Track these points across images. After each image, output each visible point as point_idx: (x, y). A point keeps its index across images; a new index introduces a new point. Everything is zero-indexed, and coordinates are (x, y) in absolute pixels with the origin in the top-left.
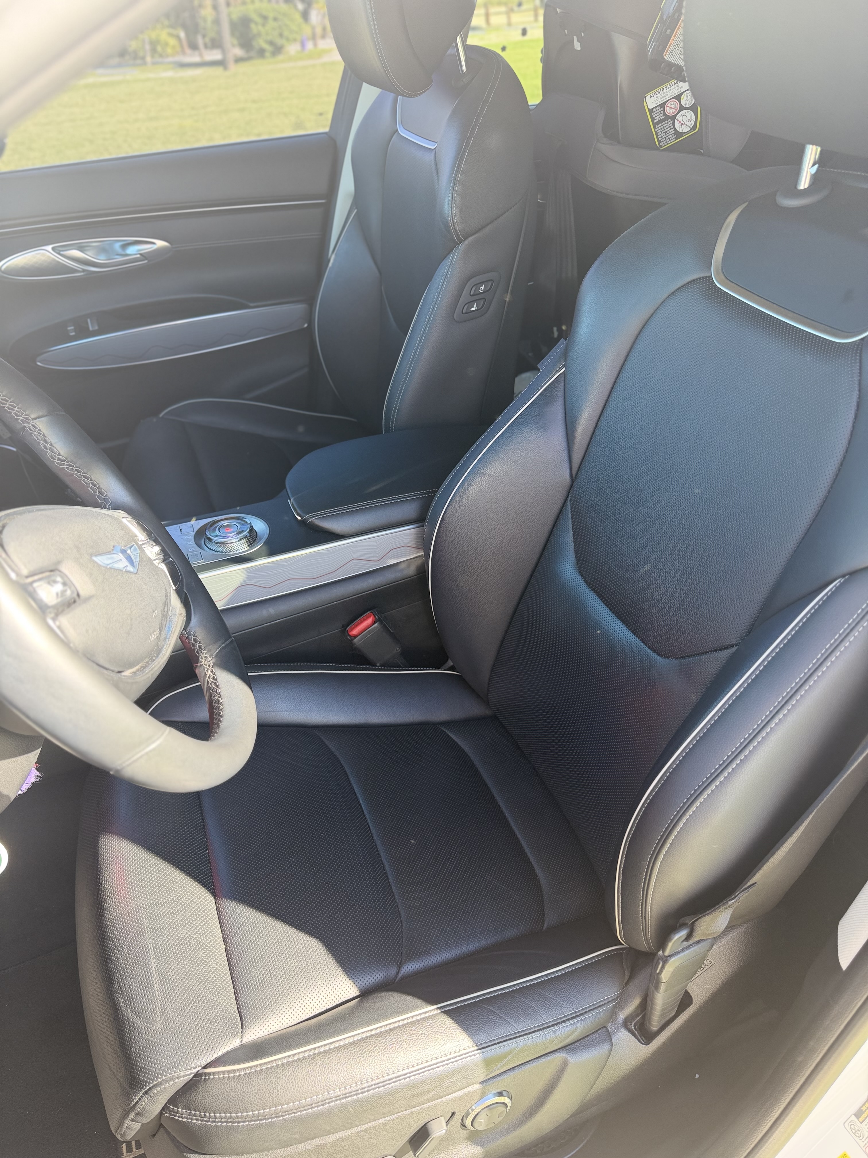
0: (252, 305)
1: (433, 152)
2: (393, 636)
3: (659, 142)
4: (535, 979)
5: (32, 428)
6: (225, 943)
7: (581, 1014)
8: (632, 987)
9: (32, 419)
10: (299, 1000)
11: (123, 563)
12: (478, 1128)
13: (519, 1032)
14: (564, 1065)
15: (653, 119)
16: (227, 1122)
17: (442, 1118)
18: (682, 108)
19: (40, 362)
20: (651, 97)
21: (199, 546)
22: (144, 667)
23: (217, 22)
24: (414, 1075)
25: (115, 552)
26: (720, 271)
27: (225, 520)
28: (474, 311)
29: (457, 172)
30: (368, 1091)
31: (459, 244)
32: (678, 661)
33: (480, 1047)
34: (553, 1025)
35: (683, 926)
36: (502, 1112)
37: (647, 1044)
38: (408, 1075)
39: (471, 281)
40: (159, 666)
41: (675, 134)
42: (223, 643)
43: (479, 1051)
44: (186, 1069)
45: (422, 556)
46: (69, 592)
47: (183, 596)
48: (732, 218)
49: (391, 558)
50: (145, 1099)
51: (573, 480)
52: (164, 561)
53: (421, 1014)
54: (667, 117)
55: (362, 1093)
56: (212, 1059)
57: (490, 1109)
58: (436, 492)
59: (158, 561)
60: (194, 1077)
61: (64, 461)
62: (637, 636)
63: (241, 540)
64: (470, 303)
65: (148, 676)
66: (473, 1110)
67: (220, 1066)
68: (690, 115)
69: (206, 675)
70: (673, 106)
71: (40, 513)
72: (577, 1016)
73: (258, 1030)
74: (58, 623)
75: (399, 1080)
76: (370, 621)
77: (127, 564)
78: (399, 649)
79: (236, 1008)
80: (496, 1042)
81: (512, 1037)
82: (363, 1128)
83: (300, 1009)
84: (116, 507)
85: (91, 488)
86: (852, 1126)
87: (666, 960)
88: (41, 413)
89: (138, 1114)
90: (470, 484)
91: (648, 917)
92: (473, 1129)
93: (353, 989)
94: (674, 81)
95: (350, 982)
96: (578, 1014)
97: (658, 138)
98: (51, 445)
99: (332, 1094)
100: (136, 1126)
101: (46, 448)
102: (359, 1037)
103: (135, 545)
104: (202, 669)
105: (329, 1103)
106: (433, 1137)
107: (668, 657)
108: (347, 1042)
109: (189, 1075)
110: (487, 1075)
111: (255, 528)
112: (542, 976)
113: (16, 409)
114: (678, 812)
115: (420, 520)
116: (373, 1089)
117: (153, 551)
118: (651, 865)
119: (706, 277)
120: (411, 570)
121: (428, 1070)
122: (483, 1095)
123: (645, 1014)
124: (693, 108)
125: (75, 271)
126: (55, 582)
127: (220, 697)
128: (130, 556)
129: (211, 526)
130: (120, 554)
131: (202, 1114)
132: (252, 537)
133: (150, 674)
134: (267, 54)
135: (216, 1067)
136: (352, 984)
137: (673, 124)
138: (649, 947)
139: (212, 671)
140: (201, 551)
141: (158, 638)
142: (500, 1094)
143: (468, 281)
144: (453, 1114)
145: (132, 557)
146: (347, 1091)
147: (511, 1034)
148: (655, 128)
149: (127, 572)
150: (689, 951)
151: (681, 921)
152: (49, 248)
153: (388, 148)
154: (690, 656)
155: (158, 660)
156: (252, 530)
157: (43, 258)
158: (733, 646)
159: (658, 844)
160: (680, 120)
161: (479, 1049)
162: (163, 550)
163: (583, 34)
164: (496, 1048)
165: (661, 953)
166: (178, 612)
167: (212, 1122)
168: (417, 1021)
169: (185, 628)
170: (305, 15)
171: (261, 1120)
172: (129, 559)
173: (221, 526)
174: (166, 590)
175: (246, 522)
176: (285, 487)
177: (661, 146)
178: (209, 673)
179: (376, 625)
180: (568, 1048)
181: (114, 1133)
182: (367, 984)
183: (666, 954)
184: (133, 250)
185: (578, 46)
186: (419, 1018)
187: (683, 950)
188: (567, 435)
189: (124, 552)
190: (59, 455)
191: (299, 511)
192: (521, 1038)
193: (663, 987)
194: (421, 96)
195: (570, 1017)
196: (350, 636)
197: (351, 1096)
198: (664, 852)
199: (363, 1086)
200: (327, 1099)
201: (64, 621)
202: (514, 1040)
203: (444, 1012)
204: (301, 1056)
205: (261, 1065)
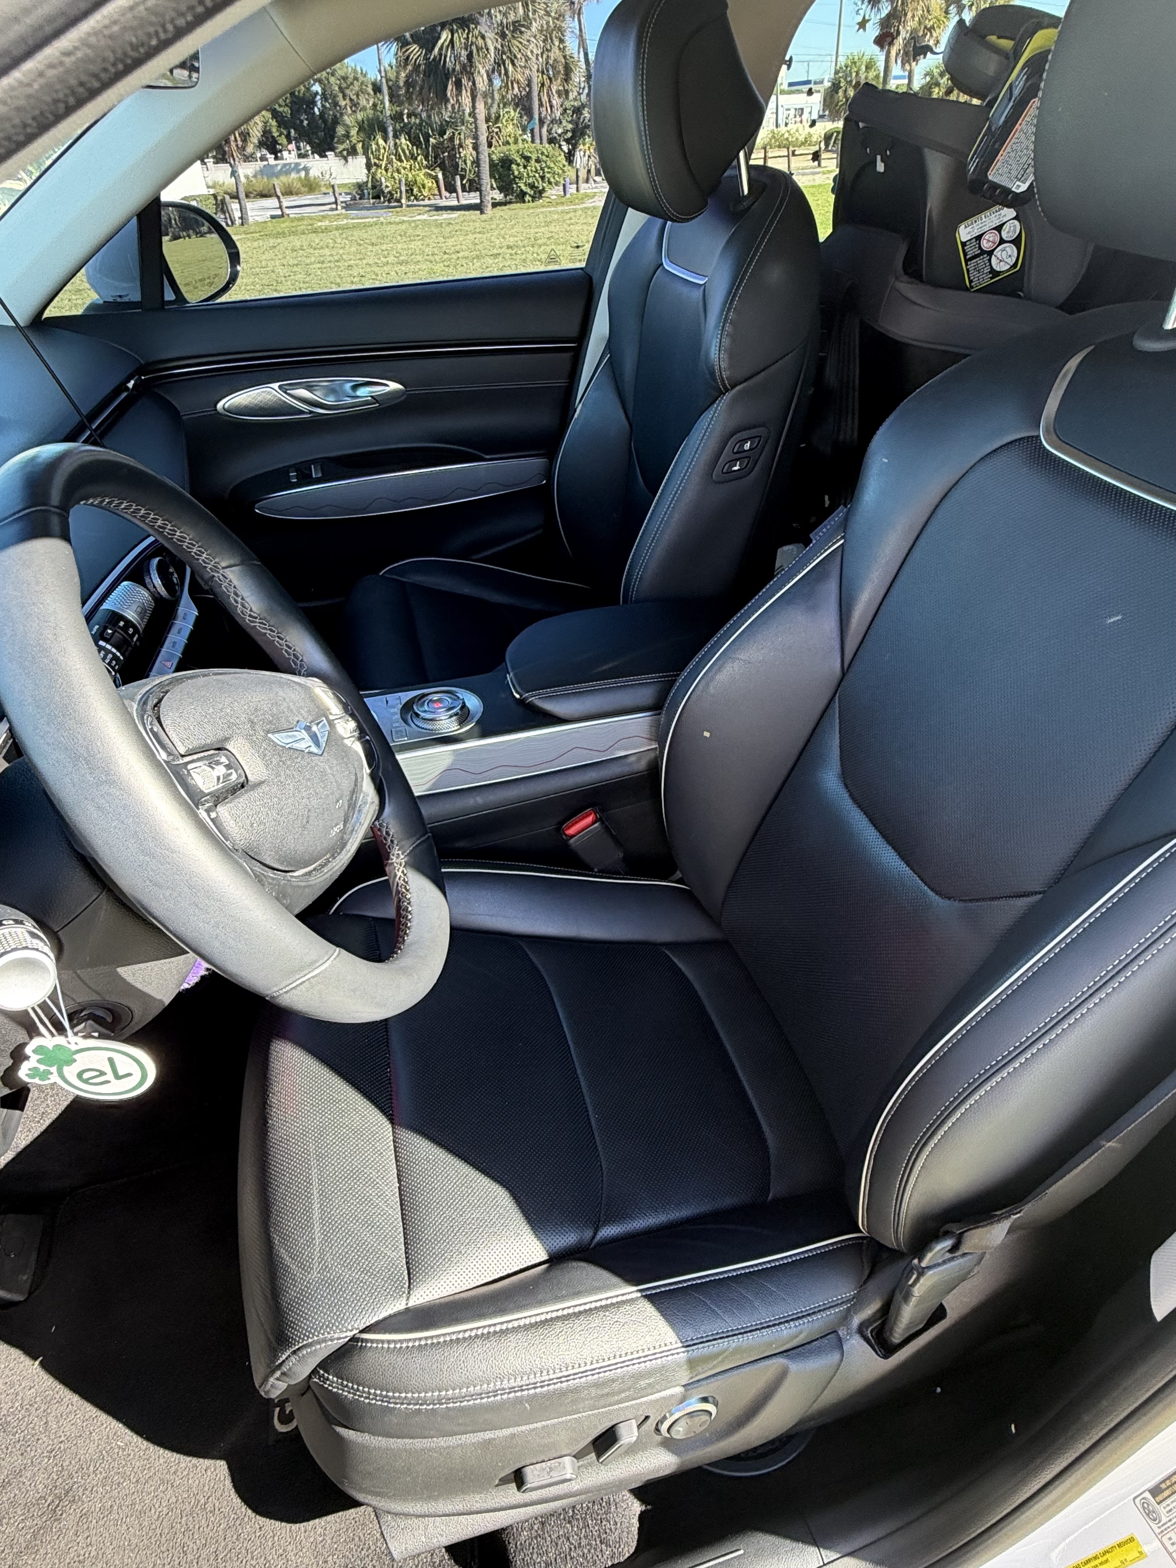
0: (487, 457)
1: (702, 288)
2: (615, 839)
3: (971, 282)
4: (756, 1265)
5: (221, 577)
6: (399, 1181)
7: (809, 1315)
8: (872, 1285)
9: (223, 568)
10: (477, 1259)
11: (306, 743)
12: (675, 1437)
13: (732, 1330)
14: (783, 1375)
15: (965, 254)
16: (382, 1401)
17: (634, 1421)
18: (1002, 241)
19: (258, 509)
20: (966, 227)
21: (406, 722)
22: (322, 866)
23: (477, 162)
24: (605, 1372)
25: (298, 729)
26: (1052, 429)
27: (435, 693)
28: (735, 471)
29: (729, 309)
30: (548, 1385)
31: (724, 394)
32: (962, 904)
33: (685, 1344)
34: (774, 1325)
35: (947, 1234)
36: (705, 1422)
37: (886, 1357)
38: (597, 1371)
39: (735, 437)
40: (340, 864)
41: (990, 272)
42: (418, 839)
43: (684, 1349)
44: (342, 1331)
45: (656, 749)
46: (234, 776)
47: (378, 781)
48: (1073, 364)
49: (619, 749)
50: (293, 1359)
51: (844, 673)
52: (360, 738)
53: (617, 1296)
54: (983, 252)
55: (542, 1387)
56: (372, 1322)
57: (692, 1417)
58: (678, 675)
59: (352, 739)
60: (350, 1340)
61: (256, 618)
62: (912, 869)
63: (451, 717)
64: (733, 462)
65: (325, 877)
66: (671, 1415)
67: (379, 1333)
68: (1011, 250)
69: (396, 875)
70: (991, 239)
71: (215, 677)
72: (803, 1316)
73: (428, 1292)
74: (213, 815)
75: (586, 1376)
76: (590, 819)
77: (311, 743)
78: (621, 855)
79: (404, 1262)
80: (705, 1339)
81: (724, 1335)
82: (539, 1425)
83: (478, 1271)
84: (312, 673)
85: (286, 651)
86: (1145, 1505)
87: (922, 1272)
88: (232, 562)
89: (283, 1374)
90: (719, 670)
91: (903, 1215)
92: (668, 1436)
93: (540, 1252)
94: (997, 207)
95: (538, 1243)
96: (804, 1314)
97: (969, 278)
98: (243, 599)
99: (505, 1384)
100: (282, 1386)
101: (236, 602)
102: (543, 1317)
103: (325, 721)
104: (392, 867)
105: (502, 1394)
106: (621, 1443)
107: (949, 898)
108: (528, 1323)
109: (344, 1338)
110: (691, 1378)
111: (467, 704)
112: (764, 1263)
113: (204, 555)
114: (955, 1099)
115: (656, 707)
116: (554, 1384)
117: (347, 728)
118: (914, 1157)
119: (1033, 437)
120: (642, 765)
121: (622, 1367)
122: (683, 1399)
123: (886, 1319)
124: (1016, 242)
125: (301, 412)
126: (218, 763)
127: (409, 904)
128: (315, 735)
129: (419, 700)
130: (303, 731)
131: (355, 1387)
132: (464, 715)
133: (328, 875)
134: (527, 198)
135: (374, 1333)
136: (540, 1245)
137: (990, 260)
138: (898, 1245)
139: (403, 872)
140: (407, 728)
141: (343, 832)
142: (705, 1400)
143: (732, 436)
144: (647, 1418)
145: (319, 735)
146: (523, 1383)
147: (723, 1332)
148: (967, 265)
149: (310, 753)
150: (952, 1263)
151: (947, 1227)
152: (276, 385)
153: (649, 287)
154: (978, 900)
155: (341, 857)
156: (464, 706)
157: (269, 397)
158: (1036, 893)
159: (925, 1133)
160: (999, 255)
161: (683, 1347)
162: (360, 728)
163: (888, 153)
164: (704, 1347)
165: (916, 1261)
166: (369, 800)
167: (366, 1398)
168: (612, 1304)
169: (377, 818)
170: (570, 157)
171: (421, 1405)
172: (314, 738)
173: (431, 701)
174: (356, 774)
175: (458, 698)
176: (504, 660)
177: (972, 287)
178: (399, 874)
179: (597, 825)
180: (789, 1353)
181: (257, 1386)
182: (558, 1247)
183: (923, 1265)
184: (363, 392)
185: (880, 167)
186: (614, 1300)
187: (944, 1262)
188: (841, 620)
189: (308, 729)
190: (251, 610)
191: (519, 690)
192: (735, 1337)
193: (913, 1301)
194: (694, 221)
195: (795, 1317)
196: (566, 835)
197: (528, 1389)
198: (932, 1144)
199: (543, 1379)
200: (500, 1389)
201: (223, 811)
202: (726, 1340)
203: (646, 1297)
204: (473, 1334)
205: (426, 1338)
